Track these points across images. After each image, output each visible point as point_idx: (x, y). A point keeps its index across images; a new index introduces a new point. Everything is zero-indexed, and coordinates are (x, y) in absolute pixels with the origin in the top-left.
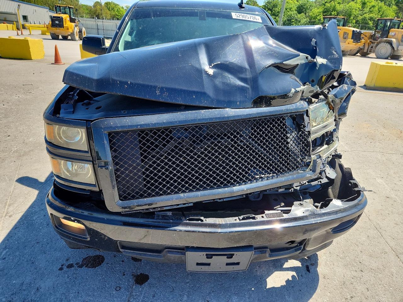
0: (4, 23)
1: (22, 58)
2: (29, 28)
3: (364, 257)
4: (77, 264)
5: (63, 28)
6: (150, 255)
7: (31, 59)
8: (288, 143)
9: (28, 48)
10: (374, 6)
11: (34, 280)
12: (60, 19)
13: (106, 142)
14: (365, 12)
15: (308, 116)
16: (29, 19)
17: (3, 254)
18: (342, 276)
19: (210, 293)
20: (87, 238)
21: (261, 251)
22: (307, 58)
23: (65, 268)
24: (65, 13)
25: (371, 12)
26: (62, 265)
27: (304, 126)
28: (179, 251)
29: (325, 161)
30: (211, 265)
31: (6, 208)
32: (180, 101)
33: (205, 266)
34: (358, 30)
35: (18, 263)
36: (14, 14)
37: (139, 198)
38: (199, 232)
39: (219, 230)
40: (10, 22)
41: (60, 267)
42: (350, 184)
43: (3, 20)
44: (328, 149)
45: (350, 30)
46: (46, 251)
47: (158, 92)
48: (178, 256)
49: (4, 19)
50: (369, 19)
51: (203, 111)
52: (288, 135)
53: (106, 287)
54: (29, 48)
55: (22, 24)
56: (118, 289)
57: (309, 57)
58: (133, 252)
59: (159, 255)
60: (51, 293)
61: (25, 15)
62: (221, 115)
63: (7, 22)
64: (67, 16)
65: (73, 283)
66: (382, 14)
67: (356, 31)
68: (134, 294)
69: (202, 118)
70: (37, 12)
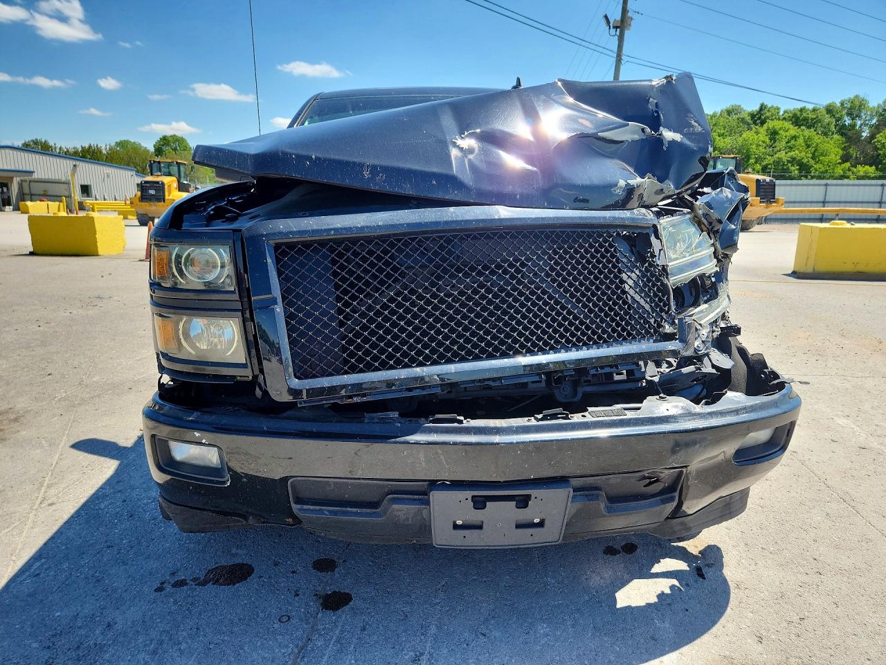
0: (41, 201)
1: (78, 253)
2: (93, 206)
3: (821, 549)
4: (195, 580)
5: (164, 201)
6: (356, 514)
7: (97, 255)
8: (624, 292)
9: (93, 231)
10: (795, 138)
11: (101, 609)
12: (158, 185)
13: (269, 261)
14: (778, 148)
15: (657, 237)
16: (94, 191)
17: (35, 567)
18: (777, 583)
19: (487, 620)
20: (224, 483)
21: (587, 496)
22: (643, 130)
23: (168, 588)
24: (169, 174)
25: (791, 148)
26: (162, 583)
27: (653, 256)
28: (416, 497)
29: (707, 337)
30: (484, 527)
31: (42, 491)
32: (408, 190)
33: (472, 531)
34: (768, 179)
35: (67, 582)
36: (64, 183)
37: (333, 375)
38: (455, 444)
39: (497, 439)
40: (55, 198)
41: (157, 584)
42: (763, 376)
43: (40, 195)
44: (708, 312)
45: (750, 180)
46: (128, 560)
47: (366, 174)
48: (413, 508)
49: (42, 193)
50: (788, 161)
51: (452, 209)
52: (624, 276)
53: (258, 617)
54: (95, 233)
55: (79, 200)
56: (285, 618)
57: (648, 130)
58: (320, 510)
59: (374, 513)
60: (138, 632)
61: (86, 184)
62: (487, 215)
63: (48, 198)
64: (174, 178)
65: (187, 612)
66: (815, 151)
67: (764, 181)
68: (320, 627)
69: (450, 219)
70: (111, 177)
